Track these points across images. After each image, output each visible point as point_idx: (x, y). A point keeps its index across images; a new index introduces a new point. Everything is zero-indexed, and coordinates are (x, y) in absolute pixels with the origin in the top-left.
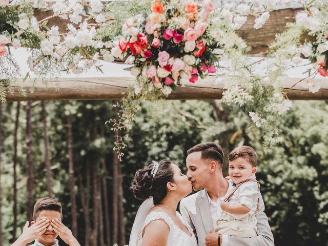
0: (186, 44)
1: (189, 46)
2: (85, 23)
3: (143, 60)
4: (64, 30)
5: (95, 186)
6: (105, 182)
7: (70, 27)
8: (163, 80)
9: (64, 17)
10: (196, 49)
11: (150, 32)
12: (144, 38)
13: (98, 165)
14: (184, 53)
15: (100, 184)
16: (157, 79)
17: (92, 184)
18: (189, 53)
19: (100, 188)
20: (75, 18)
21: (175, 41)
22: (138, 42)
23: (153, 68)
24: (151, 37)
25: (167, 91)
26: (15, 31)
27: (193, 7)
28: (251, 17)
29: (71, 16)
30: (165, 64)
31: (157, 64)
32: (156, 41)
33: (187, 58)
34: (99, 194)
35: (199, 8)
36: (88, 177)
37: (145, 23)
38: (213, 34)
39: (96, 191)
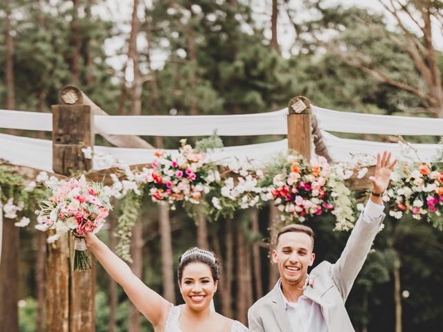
0: (313, 191)
1: (315, 192)
2: (250, 176)
3: (286, 200)
4: (236, 181)
5: (241, 259)
6: (256, 252)
7: (240, 179)
8: (299, 214)
9: (237, 172)
10: (320, 194)
11: (290, 184)
12: (287, 188)
13: (245, 225)
14: (312, 197)
15: (248, 255)
16: (295, 213)
17: (235, 255)
18: (315, 197)
19: (248, 264)
20: (243, 173)
21: (306, 189)
22: (284, 191)
23: (292, 206)
24: (291, 187)
25: (302, 219)
26: (206, 182)
27: (317, 168)
28: (356, 171)
29: (240, 171)
30: (300, 204)
31: (295, 204)
32: (294, 190)
33: (313, 199)
34: (248, 272)
35: (321, 168)
36: (229, 244)
37: (287, 178)
38: (330, 184)
39: (241, 267)
